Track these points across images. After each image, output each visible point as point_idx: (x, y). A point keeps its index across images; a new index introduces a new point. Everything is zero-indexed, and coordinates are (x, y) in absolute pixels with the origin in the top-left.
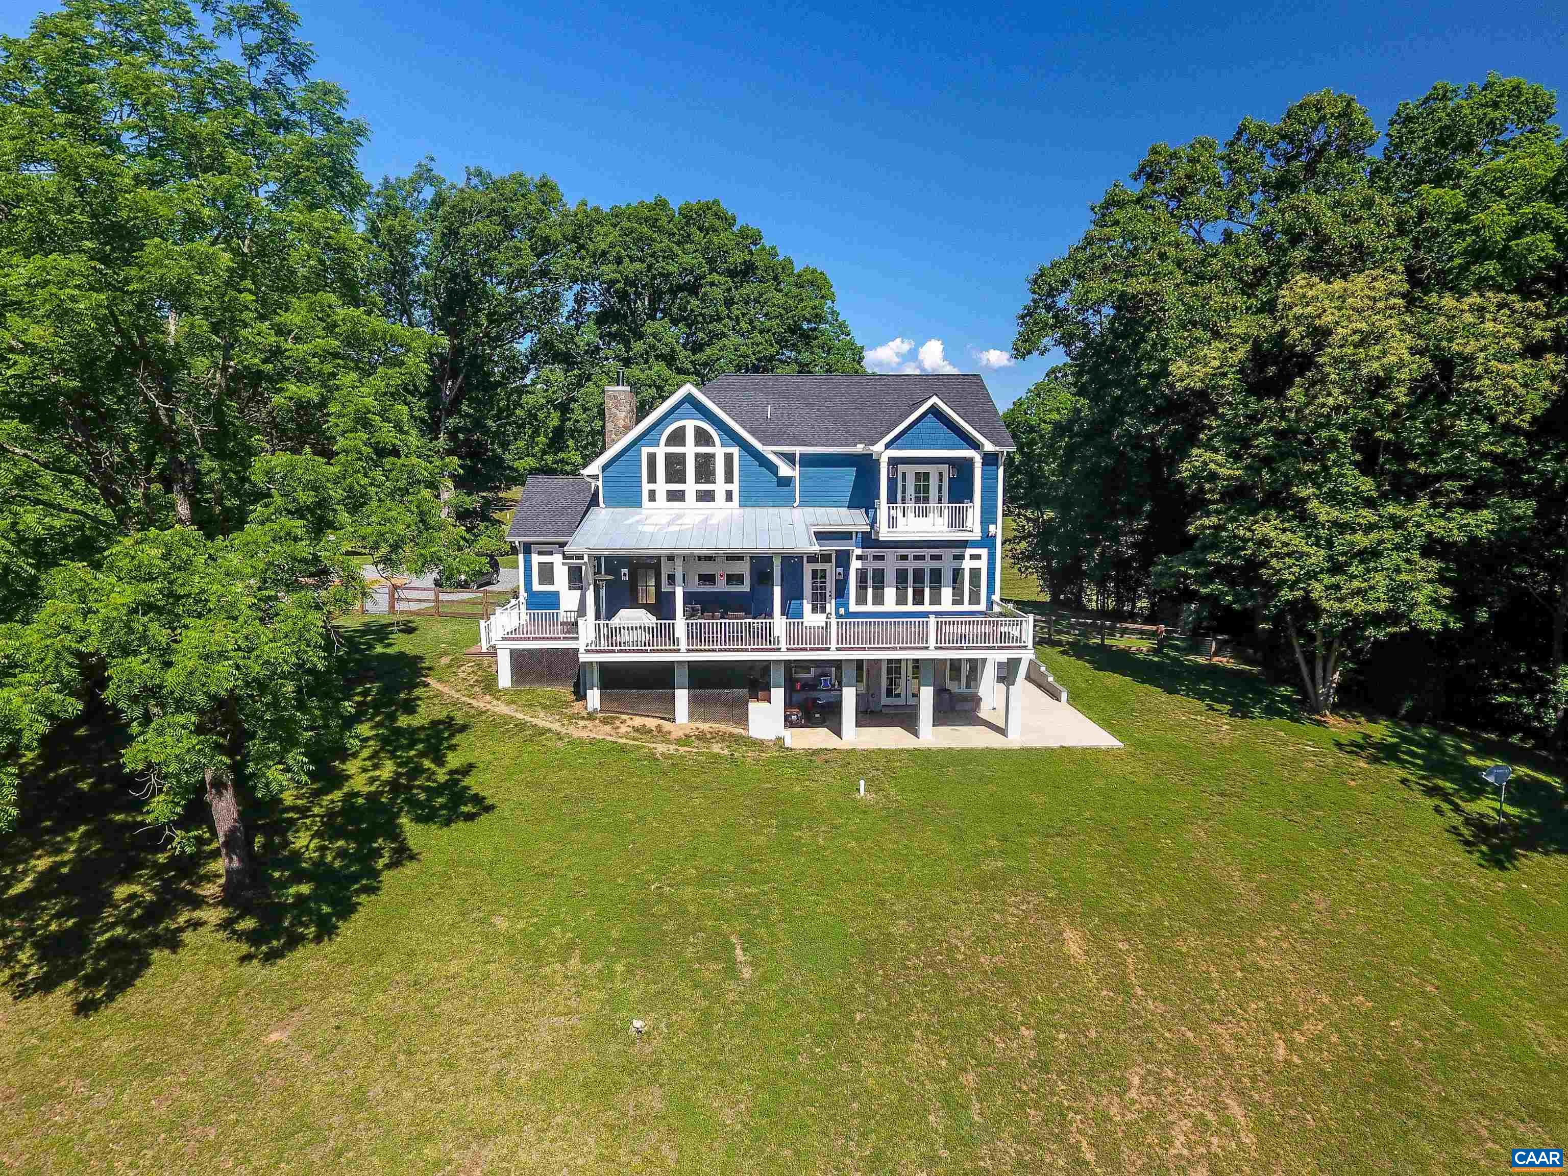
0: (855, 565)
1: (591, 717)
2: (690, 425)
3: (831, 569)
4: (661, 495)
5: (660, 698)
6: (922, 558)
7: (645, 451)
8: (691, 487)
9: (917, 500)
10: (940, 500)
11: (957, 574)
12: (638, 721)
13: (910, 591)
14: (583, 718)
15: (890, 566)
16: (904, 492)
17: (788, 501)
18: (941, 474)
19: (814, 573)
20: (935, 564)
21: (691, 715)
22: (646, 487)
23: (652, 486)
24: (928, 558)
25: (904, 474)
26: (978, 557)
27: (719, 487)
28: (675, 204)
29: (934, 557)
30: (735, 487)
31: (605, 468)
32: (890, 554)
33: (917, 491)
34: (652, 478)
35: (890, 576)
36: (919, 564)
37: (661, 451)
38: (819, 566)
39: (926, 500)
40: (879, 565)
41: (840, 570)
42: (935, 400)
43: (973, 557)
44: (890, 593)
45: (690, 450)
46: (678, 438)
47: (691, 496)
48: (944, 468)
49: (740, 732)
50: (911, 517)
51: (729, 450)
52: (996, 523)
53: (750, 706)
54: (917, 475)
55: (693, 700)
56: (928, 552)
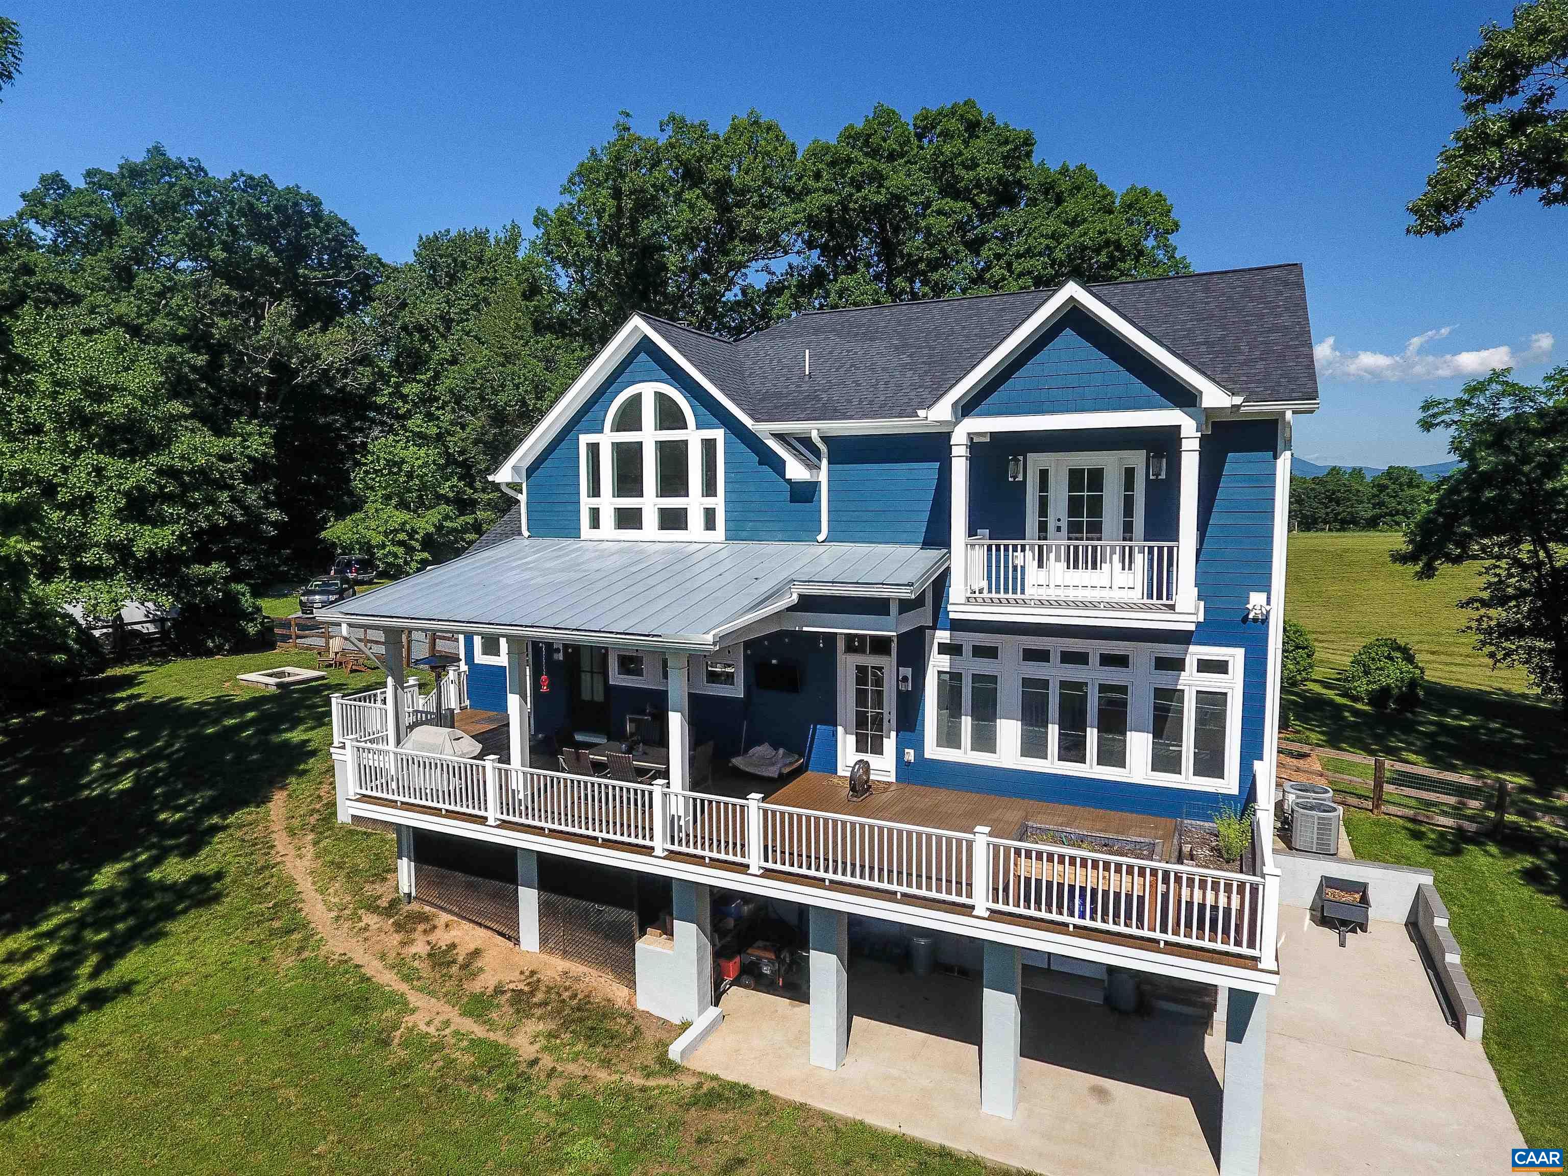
0: (937, 663)
2: (648, 391)
3: (888, 663)
4: (607, 518)
5: (495, 896)
6: (1082, 659)
7: (585, 439)
8: (650, 503)
9: (1074, 529)
10: (1128, 528)
11: (1166, 702)
13: (1053, 731)
15: (1010, 673)
16: (1043, 511)
17: (807, 531)
18: (1130, 474)
19: (862, 670)
20: (1113, 676)
21: (544, 940)
22: (586, 502)
23: (594, 502)
24: (1094, 660)
25: (1044, 474)
26: (1221, 667)
27: (695, 502)
29: (1108, 660)
30: (718, 502)
31: (531, 471)
32: (1010, 646)
33: (1075, 506)
34: (595, 491)
35: (1010, 694)
36: (1074, 673)
37: (607, 439)
38: (870, 660)
39: (1096, 529)
40: (985, 666)
41: (908, 672)
42: (1072, 290)
43: (1205, 666)
44: (1009, 729)
45: (649, 436)
46: (630, 417)
47: (650, 518)
48: (1137, 459)
49: (619, 993)
50: (1057, 569)
51: (709, 434)
52: (1266, 587)
53: (640, 945)
54: (1075, 477)
55: (546, 911)
56: (1095, 648)
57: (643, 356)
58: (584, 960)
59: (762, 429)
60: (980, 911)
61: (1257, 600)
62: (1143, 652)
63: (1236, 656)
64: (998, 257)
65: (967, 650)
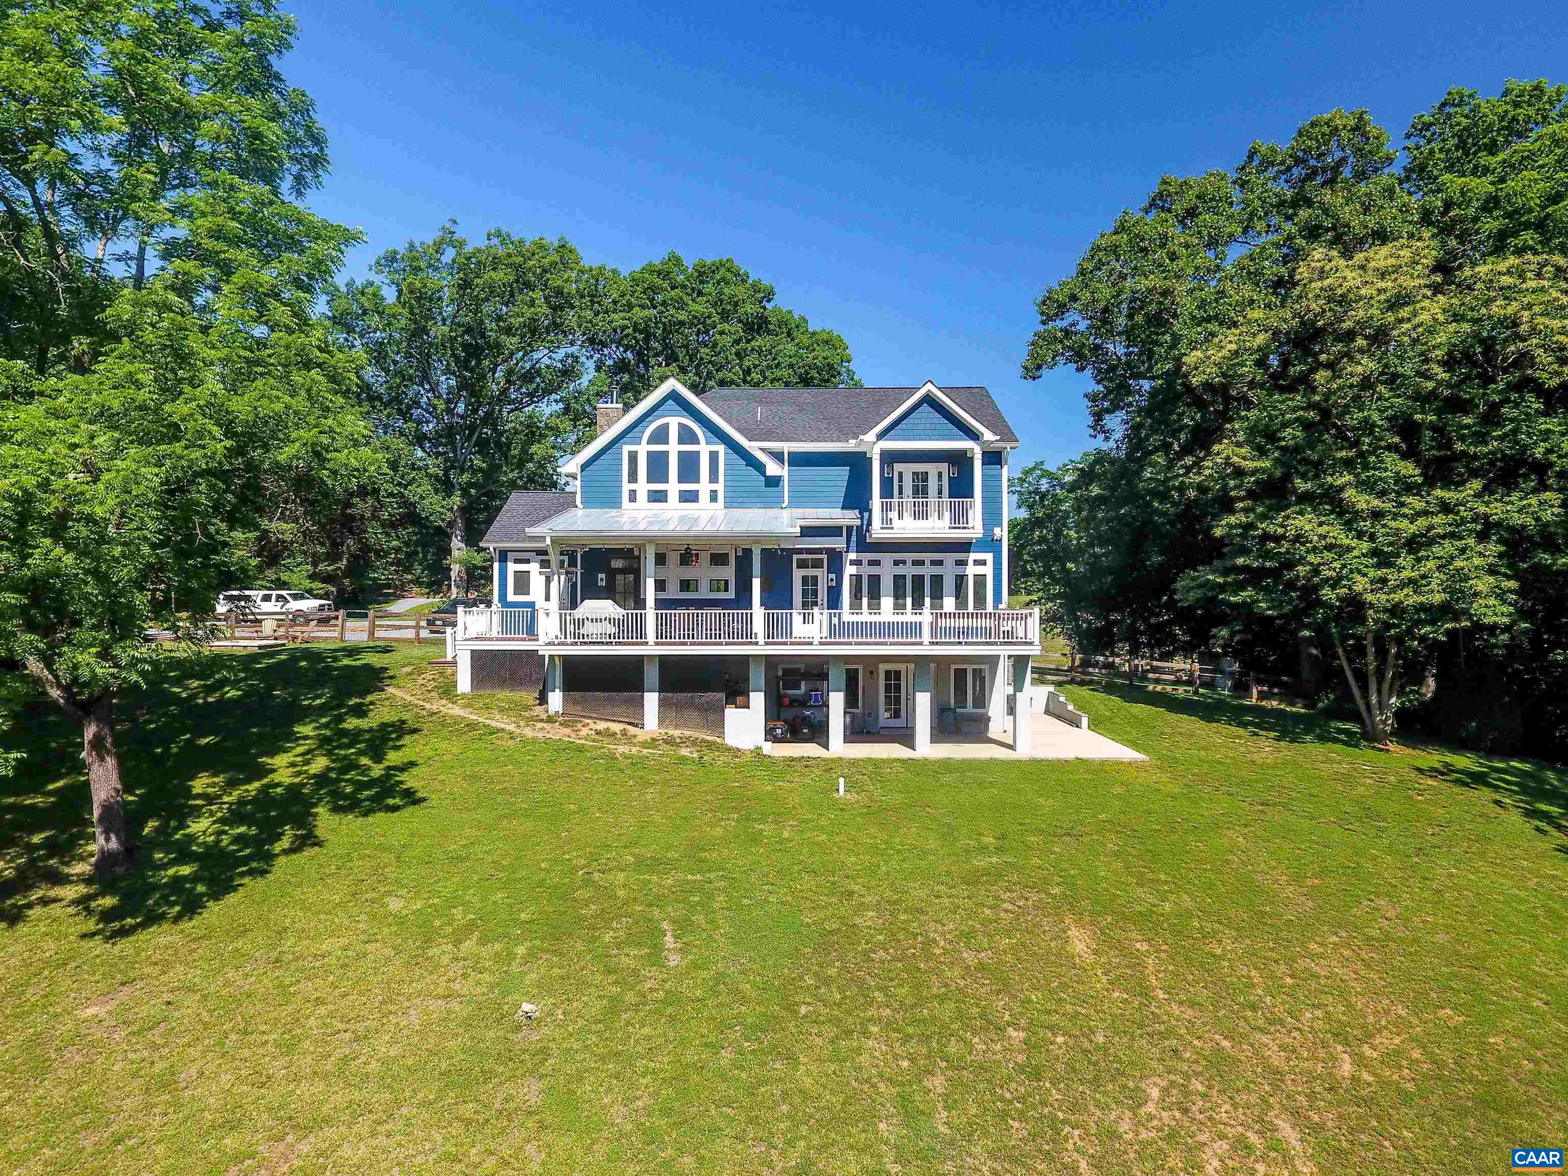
0: (850, 570)
1: (550, 720)
2: (674, 422)
3: (821, 574)
4: (642, 496)
5: (626, 701)
6: (922, 563)
7: (626, 449)
8: (673, 487)
11: (960, 580)
12: (602, 725)
13: (909, 600)
14: (542, 720)
15: (887, 572)
16: (900, 492)
17: (775, 503)
18: (940, 474)
19: (805, 579)
20: (937, 570)
21: (661, 721)
22: (626, 487)
23: (633, 486)
24: (927, 563)
25: (901, 474)
26: (983, 563)
27: (704, 487)
28: (690, 262)
29: (934, 563)
30: (720, 487)
31: (584, 467)
32: (887, 558)
33: (915, 490)
34: (633, 477)
35: (887, 584)
36: (918, 570)
37: (643, 450)
38: (811, 572)
40: (874, 570)
41: (833, 576)
42: (929, 386)
43: (977, 563)
44: (887, 602)
45: (673, 448)
46: (661, 436)
47: (673, 496)
48: (944, 467)
50: (908, 519)
51: (714, 448)
52: (1000, 525)
53: (727, 711)
54: (915, 475)
55: (662, 703)
56: (927, 557)
57: (670, 402)
59: (753, 447)
60: (925, 643)
61: (997, 531)
62: (949, 558)
63: (989, 557)
64: (755, 366)
65: (865, 562)
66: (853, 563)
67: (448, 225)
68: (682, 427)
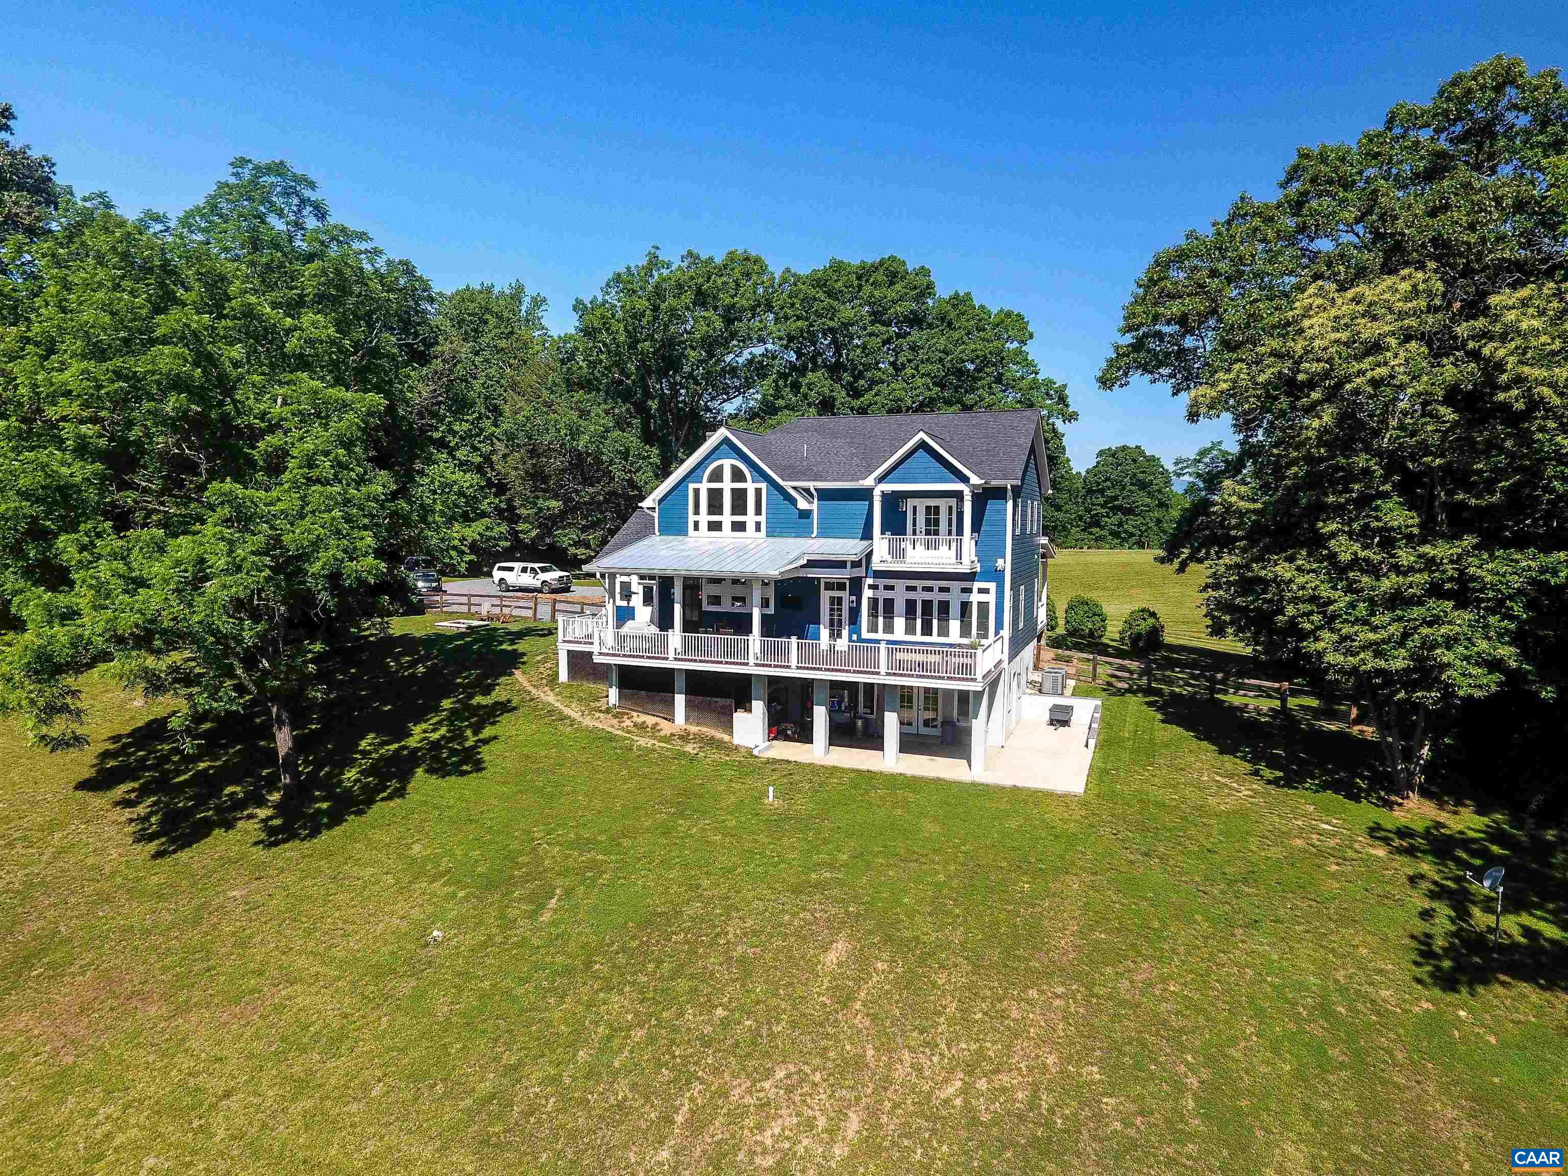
0: (867, 593)
1: (608, 711)
2: (727, 464)
3: (845, 595)
4: (703, 526)
5: (661, 699)
6: (930, 589)
7: (692, 486)
8: (727, 518)
9: (928, 533)
10: (950, 533)
11: (965, 607)
12: (643, 718)
13: (919, 622)
14: (601, 711)
15: (900, 597)
16: (914, 524)
17: (806, 533)
18: (950, 508)
19: (832, 599)
20: (944, 597)
22: (692, 518)
23: (696, 518)
24: (936, 590)
25: (915, 508)
26: (987, 591)
27: (750, 518)
29: (942, 590)
30: (762, 519)
31: (661, 501)
32: (900, 584)
33: (928, 522)
34: (697, 512)
35: (900, 606)
36: (927, 596)
37: (704, 487)
38: (836, 594)
39: (936, 533)
40: (889, 594)
41: (854, 598)
42: (922, 435)
44: (899, 623)
45: (727, 485)
46: (717, 476)
47: (726, 526)
48: (953, 502)
49: (726, 738)
50: (920, 548)
51: (758, 485)
52: (1004, 557)
53: (735, 715)
54: (928, 508)
55: (689, 705)
56: (937, 584)
57: (725, 446)
58: (707, 725)
59: (787, 485)
60: (883, 673)
61: (1000, 562)
62: (955, 586)
63: (992, 586)
65: (881, 587)
66: (870, 587)
67: (653, 251)
68: (734, 467)
